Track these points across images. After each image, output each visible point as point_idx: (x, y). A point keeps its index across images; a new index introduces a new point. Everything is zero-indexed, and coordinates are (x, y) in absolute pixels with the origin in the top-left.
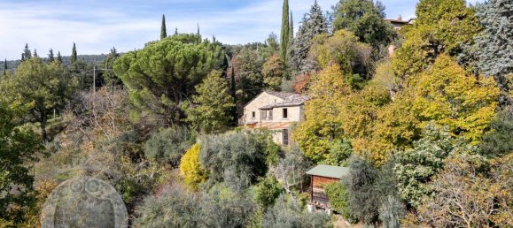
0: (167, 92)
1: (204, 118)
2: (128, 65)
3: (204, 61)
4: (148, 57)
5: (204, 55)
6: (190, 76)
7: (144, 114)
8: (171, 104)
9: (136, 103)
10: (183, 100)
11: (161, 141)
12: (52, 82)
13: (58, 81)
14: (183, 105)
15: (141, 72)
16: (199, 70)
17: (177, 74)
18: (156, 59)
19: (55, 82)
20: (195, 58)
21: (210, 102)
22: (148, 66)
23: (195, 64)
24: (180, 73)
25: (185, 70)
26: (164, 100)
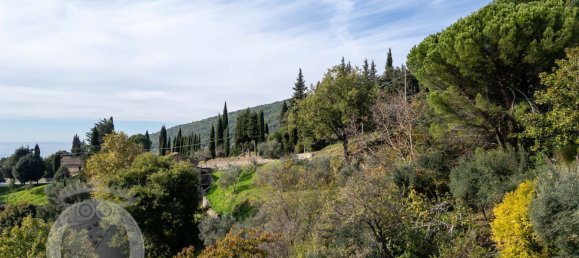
0: (486, 90)
1: (557, 132)
2: (425, 55)
3: (558, 27)
4: (452, 36)
5: (558, 17)
6: (529, 58)
7: (452, 126)
8: (494, 109)
9: (438, 111)
10: (517, 102)
11: (474, 171)
12: (350, 93)
13: (356, 92)
14: (517, 110)
15: (443, 62)
16: (547, 44)
17: (503, 56)
18: (464, 38)
19: (354, 92)
20: (539, 22)
21: (571, 99)
22: (453, 50)
23: (538, 35)
24: (509, 56)
25: (519, 48)
26: (481, 103)
